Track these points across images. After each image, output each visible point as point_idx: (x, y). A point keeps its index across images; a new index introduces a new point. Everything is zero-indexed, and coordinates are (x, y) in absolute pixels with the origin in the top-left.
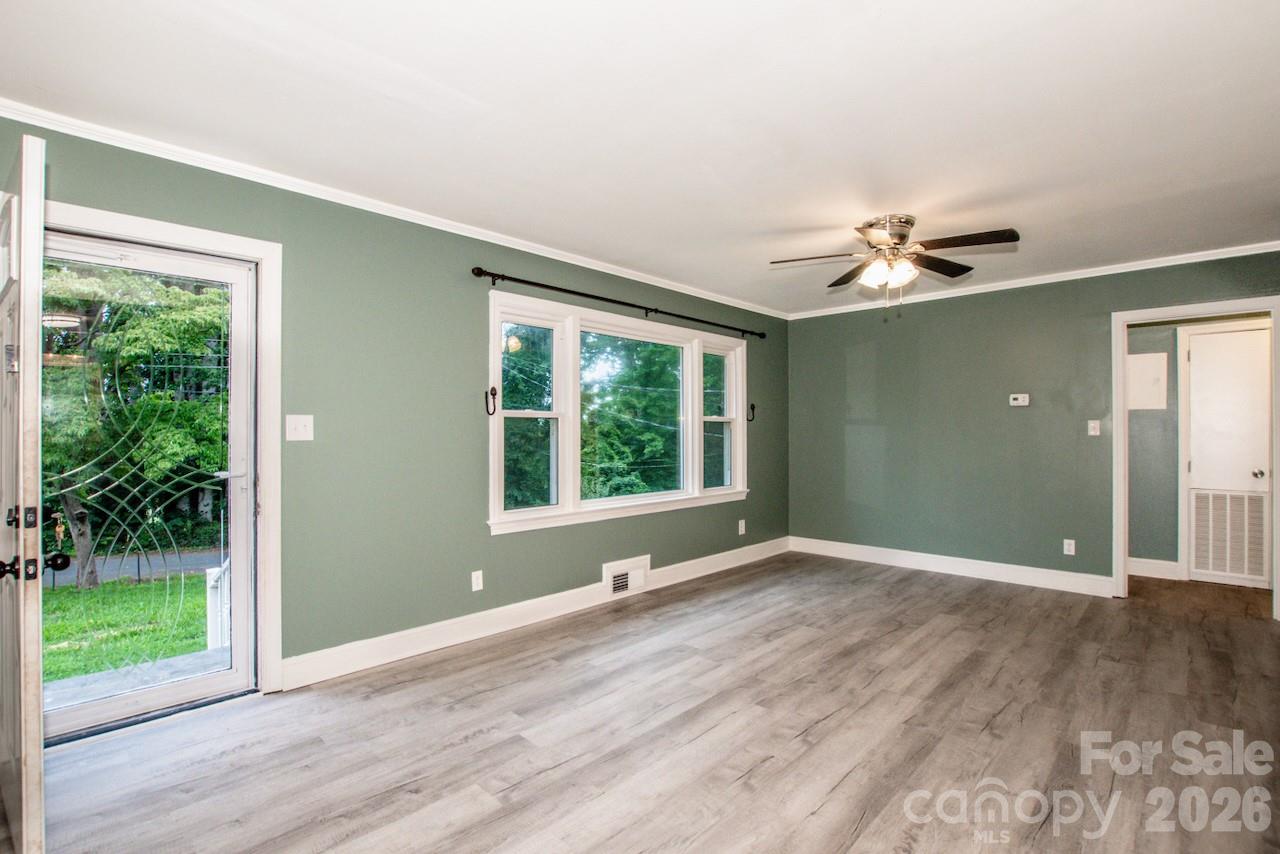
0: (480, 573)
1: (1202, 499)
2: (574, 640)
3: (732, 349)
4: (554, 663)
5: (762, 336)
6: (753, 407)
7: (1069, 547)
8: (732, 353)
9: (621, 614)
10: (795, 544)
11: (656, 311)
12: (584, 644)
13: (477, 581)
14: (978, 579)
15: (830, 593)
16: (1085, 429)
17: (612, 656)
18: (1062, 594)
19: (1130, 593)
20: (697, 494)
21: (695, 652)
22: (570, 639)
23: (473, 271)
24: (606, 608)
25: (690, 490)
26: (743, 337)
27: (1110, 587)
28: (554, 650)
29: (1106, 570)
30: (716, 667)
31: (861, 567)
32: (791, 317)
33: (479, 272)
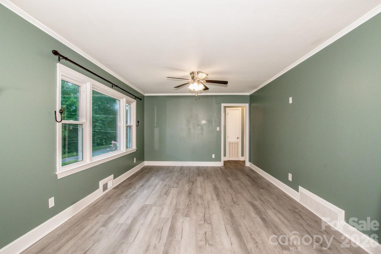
0: (53, 198)
1: (230, 143)
2: (102, 215)
3: (132, 102)
4: (102, 228)
5: (141, 99)
6: (138, 122)
7: (213, 156)
8: (132, 104)
9: (111, 200)
10: (147, 163)
11: (117, 86)
12: (109, 216)
13: (51, 202)
14: (196, 167)
15: (168, 177)
16: (216, 129)
17: (125, 217)
18: (213, 167)
19: (224, 165)
20: (125, 151)
21: (151, 206)
22: (100, 216)
23: (53, 51)
24: (103, 198)
25: (122, 150)
26: (135, 99)
27: (220, 164)
28: (98, 222)
29: (220, 160)
30: (163, 209)
31: (168, 168)
32: (146, 95)
33: (55, 53)
